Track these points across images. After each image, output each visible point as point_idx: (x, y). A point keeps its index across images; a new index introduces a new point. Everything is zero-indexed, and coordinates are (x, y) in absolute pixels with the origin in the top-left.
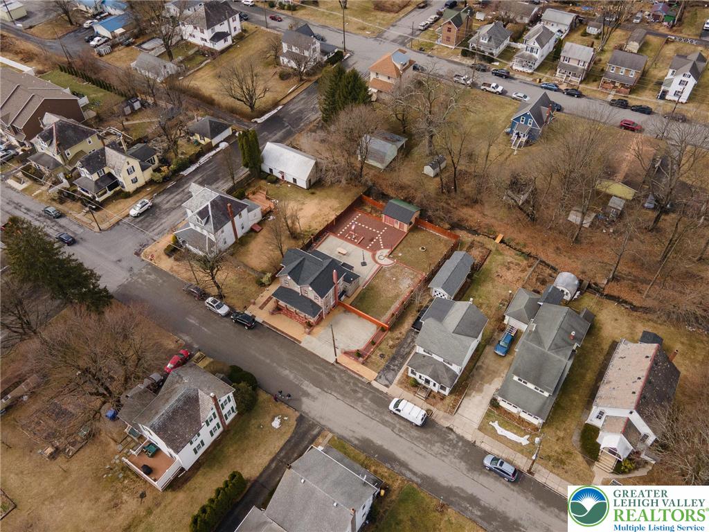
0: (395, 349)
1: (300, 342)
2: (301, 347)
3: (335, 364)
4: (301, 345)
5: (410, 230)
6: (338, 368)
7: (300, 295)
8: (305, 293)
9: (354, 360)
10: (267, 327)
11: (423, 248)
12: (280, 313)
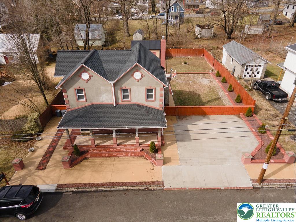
1: (161, 183)
4: (166, 187)
6: (269, 190)
7: (115, 105)
8: (125, 97)
9: (275, 163)
10: (74, 192)
11: (185, 63)
12: (86, 158)
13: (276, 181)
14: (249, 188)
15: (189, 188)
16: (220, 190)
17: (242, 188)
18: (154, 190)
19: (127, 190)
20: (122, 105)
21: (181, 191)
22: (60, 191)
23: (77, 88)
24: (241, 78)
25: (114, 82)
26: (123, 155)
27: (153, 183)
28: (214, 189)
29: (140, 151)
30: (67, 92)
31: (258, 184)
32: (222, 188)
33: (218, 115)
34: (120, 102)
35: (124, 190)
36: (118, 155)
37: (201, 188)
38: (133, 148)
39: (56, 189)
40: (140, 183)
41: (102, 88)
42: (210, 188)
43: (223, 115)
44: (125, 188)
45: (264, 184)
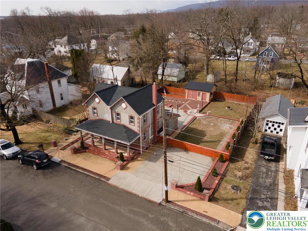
0: (250, 180)
1: (108, 179)
2: (109, 184)
3: (164, 203)
4: (110, 182)
5: (212, 100)
6: (169, 209)
7: (111, 123)
8: (118, 119)
9: (193, 195)
10: (65, 166)
11: (229, 107)
12: (85, 152)
13: (178, 206)
14: (157, 202)
15: (121, 188)
16: (138, 196)
17: (152, 200)
18: (102, 181)
19: (89, 175)
20: (115, 123)
21: (115, 188)
22: (60, 163)
23: (93, 106)
24: (261, 132)
25: (110, 107)
26: (104, 157)
27: (105, 177)
28: (135, 195)
29: (116, 157)
30: (89, 107)
31: (165, 202)
32: (140, 196)
33: (198, 153)
34: (115, 121)
35: (88, 175)
36: (102, 156)
37: (128, 191)
38: (113, 154)
39: (59, 162)
40: (98, 175)
41: (105, 109)
42: (133, 193)
43: (202, 154)
44: (89, 174)
45: (169, 204)
